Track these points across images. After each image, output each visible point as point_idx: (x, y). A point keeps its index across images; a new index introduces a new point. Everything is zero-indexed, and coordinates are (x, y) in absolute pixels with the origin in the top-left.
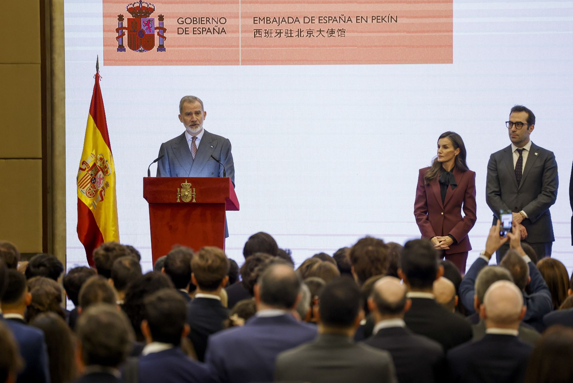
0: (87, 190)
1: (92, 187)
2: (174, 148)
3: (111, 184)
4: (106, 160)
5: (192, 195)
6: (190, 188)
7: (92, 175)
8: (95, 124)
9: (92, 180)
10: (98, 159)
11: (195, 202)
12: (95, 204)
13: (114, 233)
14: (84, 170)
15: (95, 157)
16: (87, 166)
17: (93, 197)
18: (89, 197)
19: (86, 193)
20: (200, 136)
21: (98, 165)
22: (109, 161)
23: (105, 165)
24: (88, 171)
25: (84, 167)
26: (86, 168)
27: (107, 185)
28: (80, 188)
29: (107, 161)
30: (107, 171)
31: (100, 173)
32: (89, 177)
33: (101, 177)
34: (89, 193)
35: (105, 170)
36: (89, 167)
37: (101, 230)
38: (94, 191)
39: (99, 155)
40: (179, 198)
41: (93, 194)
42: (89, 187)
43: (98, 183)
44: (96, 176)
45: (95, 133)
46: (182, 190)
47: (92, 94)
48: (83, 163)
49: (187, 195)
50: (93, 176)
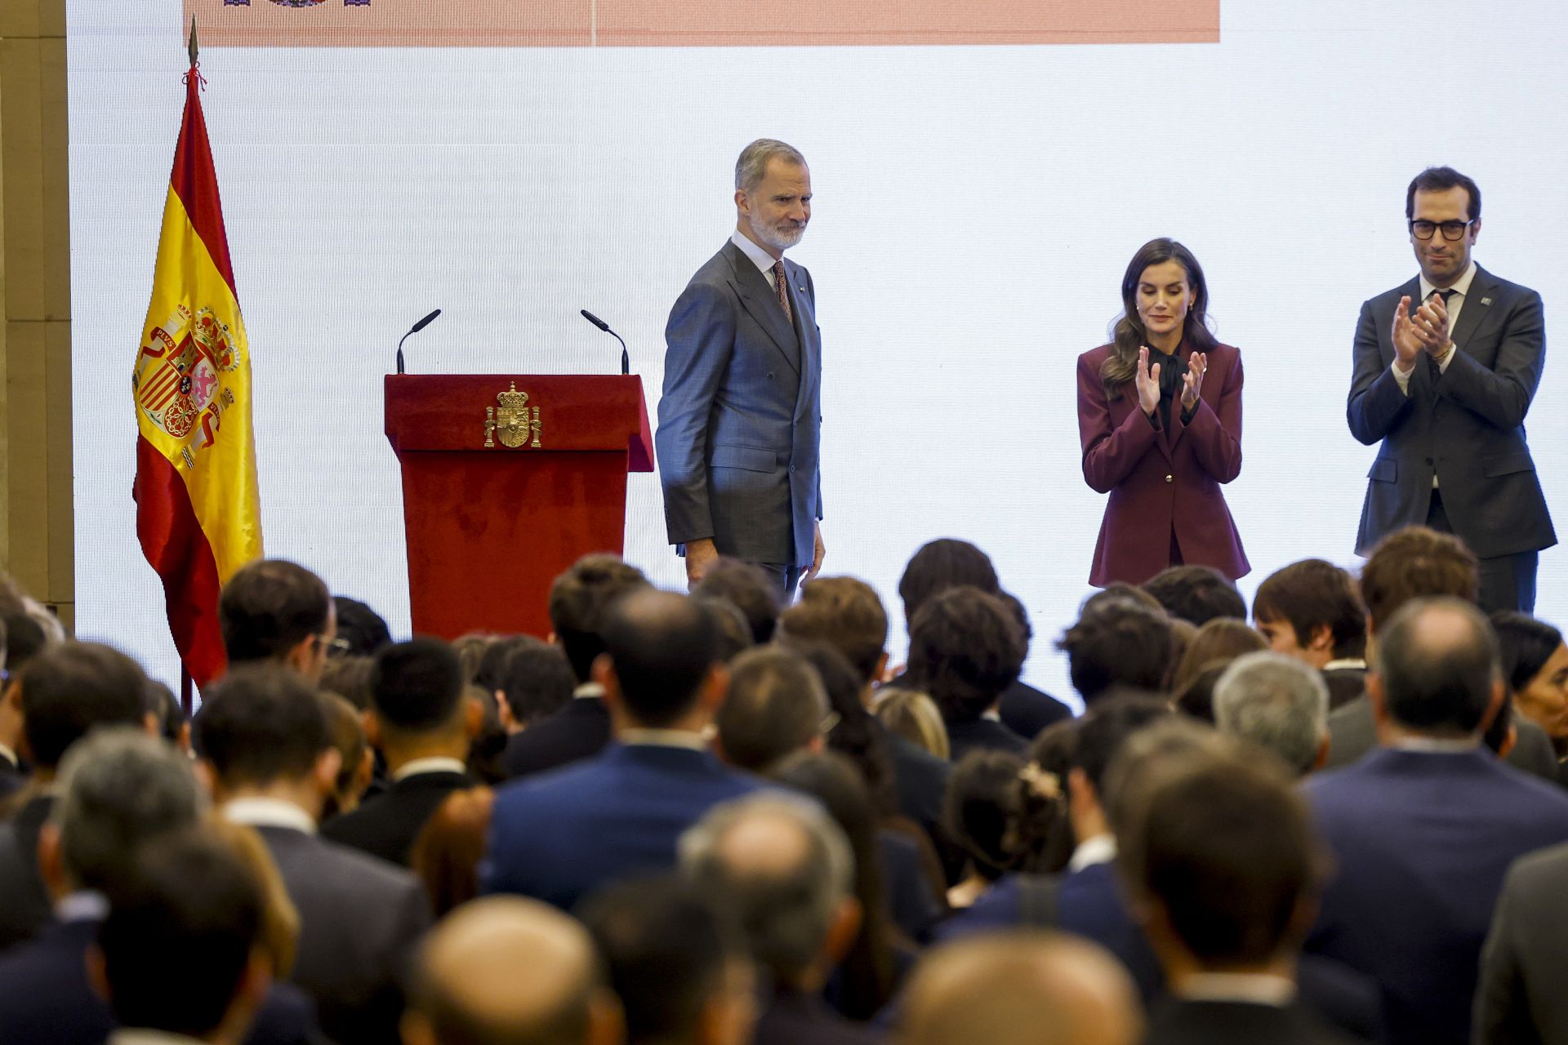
0: (167, 413)
1: (181, 405)
3: (241, 398)
4: (222, 326)
5: (530, 428)
7: (180, 369)
8: (188, 220)
9: (181, 385)
10: (197, 323)
11: (539, 446)
12: (189, 455)
13: (249, 539)
14: (158, 354)
15: (190, 317)
16: (166, 342)
17: (185, 433)
18: (173, 434)
19: (166, 421)
21: (197, 341)
22: (233, 327)
23: (219, 340)
24: (170, 358)
25: (156, 345)
26: (163, 350)
27: (227, 398)
28: (148, 407)
29: (226, 328)
30: (227, 357)
31: (205, 362)
32: (173, 375)
33: (207, 375)
34: (173, 421)
35: (219, 353)
36: (174, 345)
37: (205, 532)
38: (187, 415)
39: (199, 312)
40: (490, 434)
41: (186, 424)
42: (172, 406)
43: (199, 393)
44: (194, 373)
45: (187, 245)
46: (501, 412)
47: (180, 125)
48: (156, 333)
49: (516, 427)
50: (185, 372)
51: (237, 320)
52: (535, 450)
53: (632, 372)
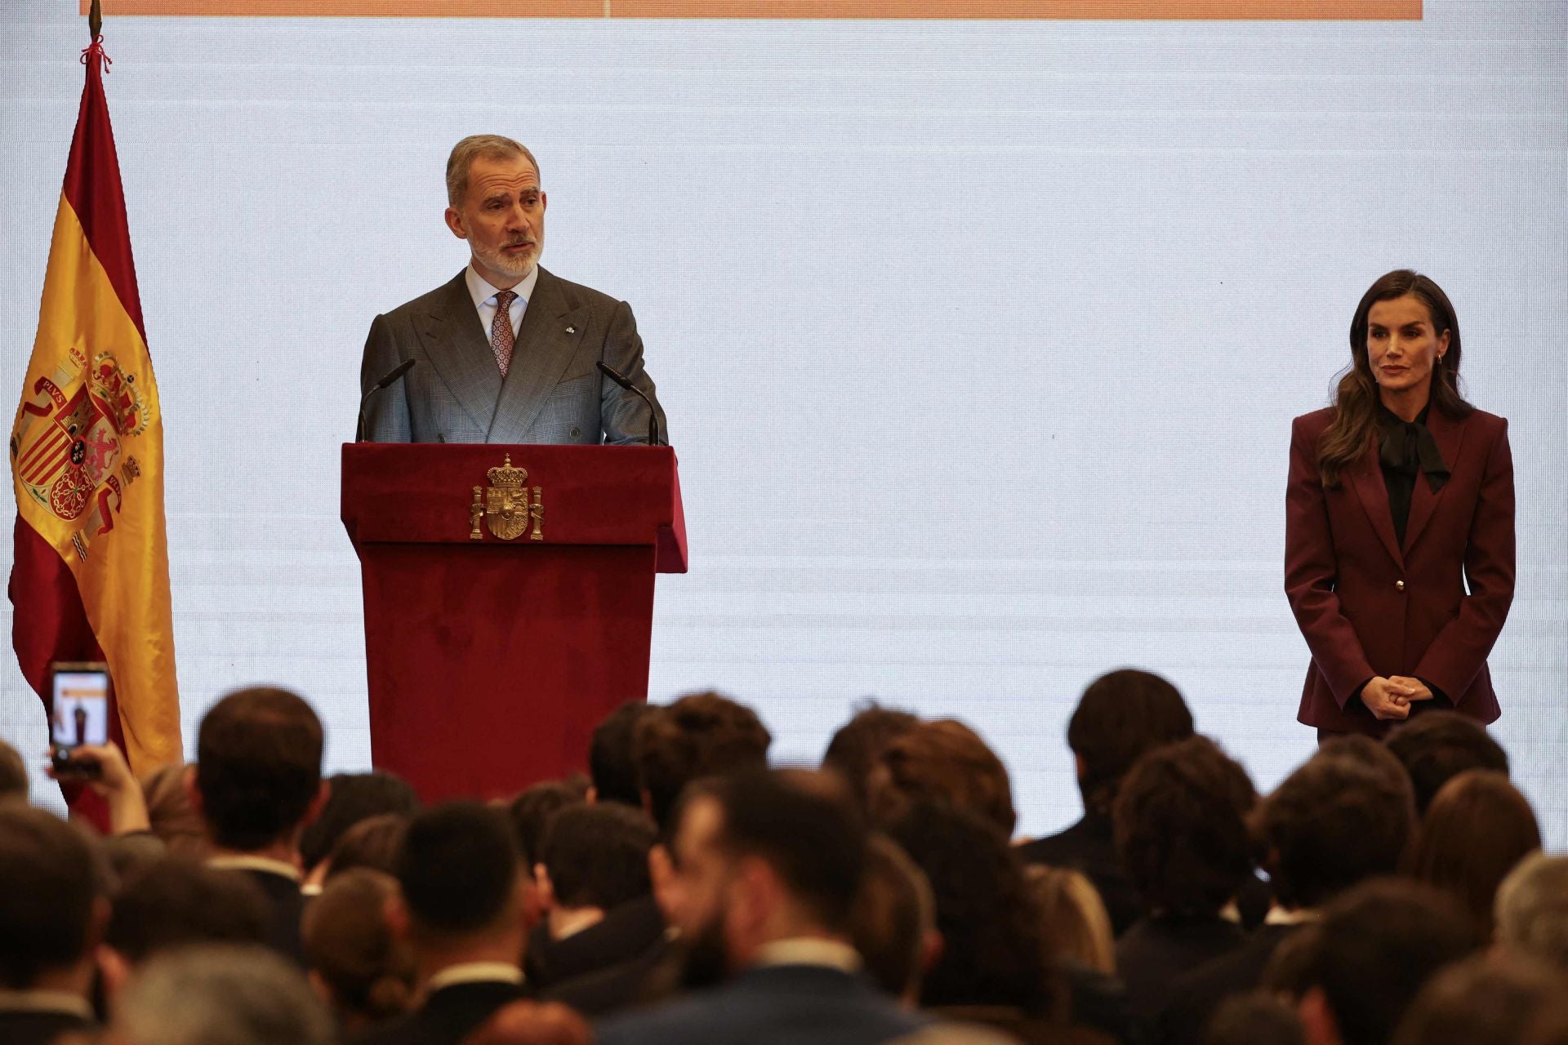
0: (54, 488)
1: (72, 478)
2: (428, 334)
3: (148, 470)
4: (126, 376)
5: (529, 514)
6: (523, 485)
8: (86, 240)
9: (72, 452)
10: (95, 372)
11: (541, 538)
12: (82, 543)
13: (157, 652)
14: (44, 412)
15: (85, 364)
16: (54, 397)
17: (77, 515)
18: (61, 515)
19: (52, 500)
20: (524, 290)
21: (93, 395)
22: (139, 379)
23: (122, 394)
24: (58, 418)
25: (41, 400)
26: (50, 407)
27: (131, 469)
28: (29, 480)
29: (131, 379)
30: (132, 415)
31: (103, 423)
32: (63, 440)
33: (106, 439)
34: (62, 499)
36: (64, 401)
37: (100, 642)
38: (80, 491)
39: (97, 358)
40: (477, 522)
41: (78, 503)
42: (61, 479)
43: (95, 463)
44: (89, 437)
45: (84, 270)
46: (492, 493)
47: (76, 119)
48: (41, 385)
49: (511, 513)
50: (77, 434)
51: (144, 368)
52: (536, 544)
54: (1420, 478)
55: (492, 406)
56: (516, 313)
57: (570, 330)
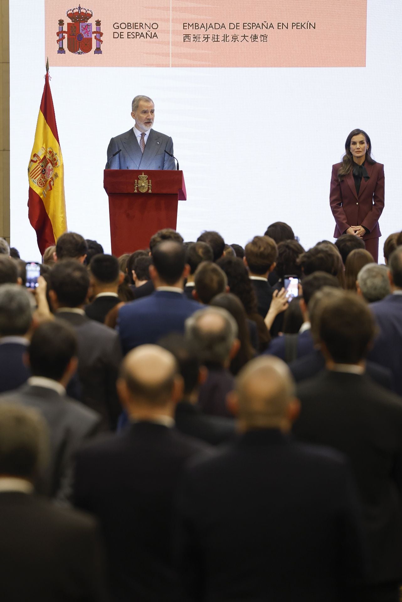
0: (38, 180)
1: (42, 178)
2: (124, 143)
3: (60, 175)
4: (55, 153)
5: (148, 186)
6: (147, 180)
7: (42, 166)
8: (45, 120)
9: (42, 171)
10: (47, 152)
11: (151, 192)
12: (45, 193)
13: (62, 219)
14: (35, 162)
15: (45, 150)
16: (38, 158)
17: (43, 186)
18: (40, 186)
19: (37, 183)
20: (148, 133)
21: (47, 158)
22: (58, 154)
23: (54, 158)
24: (39, 163)
25: (35, 159)
26: (37, 161)
27: (56, 175)
28: (32, 178)
29: (56, 154)
30: (56, 163)
31: (50, 164)
32: (40, 169)
33: (50, 168)
34: (40, 183)
35: (54, 162)
36: (40, 159)
37: (49, 217)
38: (44, 181)
39: (48, 149)
40: (136, 188)
41: (44, 183)
42: (39, 178)
43: (48, 174)
44: (46, 168)
45: (45, 128)
46: (139, 181)
47: (43, 92)
48: (35, 155)
49: (144, 186)
50: (44, 167)
51: (59, 152)
52: (150, 193)
53: (180, 169)
54: (363, 179)
55: (140, 160)
56: (146, 138)
57: (158, 143)
